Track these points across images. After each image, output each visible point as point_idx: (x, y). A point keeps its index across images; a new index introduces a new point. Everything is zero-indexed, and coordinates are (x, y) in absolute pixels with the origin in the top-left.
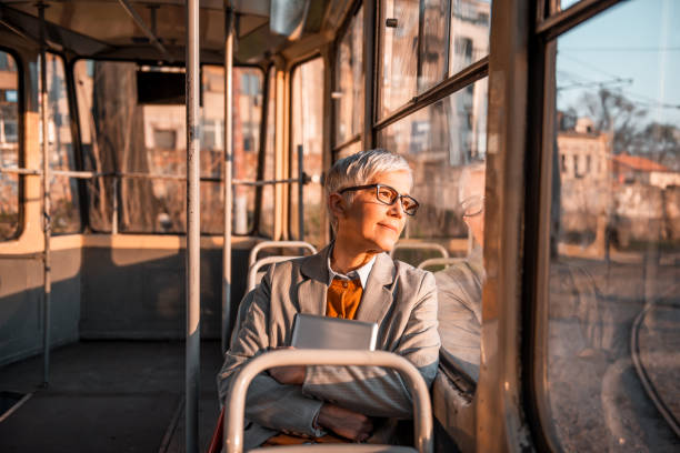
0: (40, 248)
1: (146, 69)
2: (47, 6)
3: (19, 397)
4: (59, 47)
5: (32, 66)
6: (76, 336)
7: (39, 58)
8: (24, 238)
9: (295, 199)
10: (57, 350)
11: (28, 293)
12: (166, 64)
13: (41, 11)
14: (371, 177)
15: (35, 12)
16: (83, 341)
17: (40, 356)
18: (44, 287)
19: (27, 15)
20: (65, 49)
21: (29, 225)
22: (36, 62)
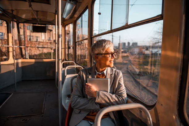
0: (13, 62)
1: (34, 25)
2: (14, 11)
3: (11, 94)
4: (16, 20)
5: (10, 24)
6: (21, 80)
7: (12, 22)
8: (9, 60)
9: (67, 53)
10: (18, 83)
11: (10, 72)
12: (39, 24)
13: (12, 12)
14: (105, 50)
15: (11, 12)
16: (23, 81)
17: (14, 84)
18: (14, 70)
19: (9, 12)
20: (17, 21)
21: (10, 58)
22: (11, 23)
